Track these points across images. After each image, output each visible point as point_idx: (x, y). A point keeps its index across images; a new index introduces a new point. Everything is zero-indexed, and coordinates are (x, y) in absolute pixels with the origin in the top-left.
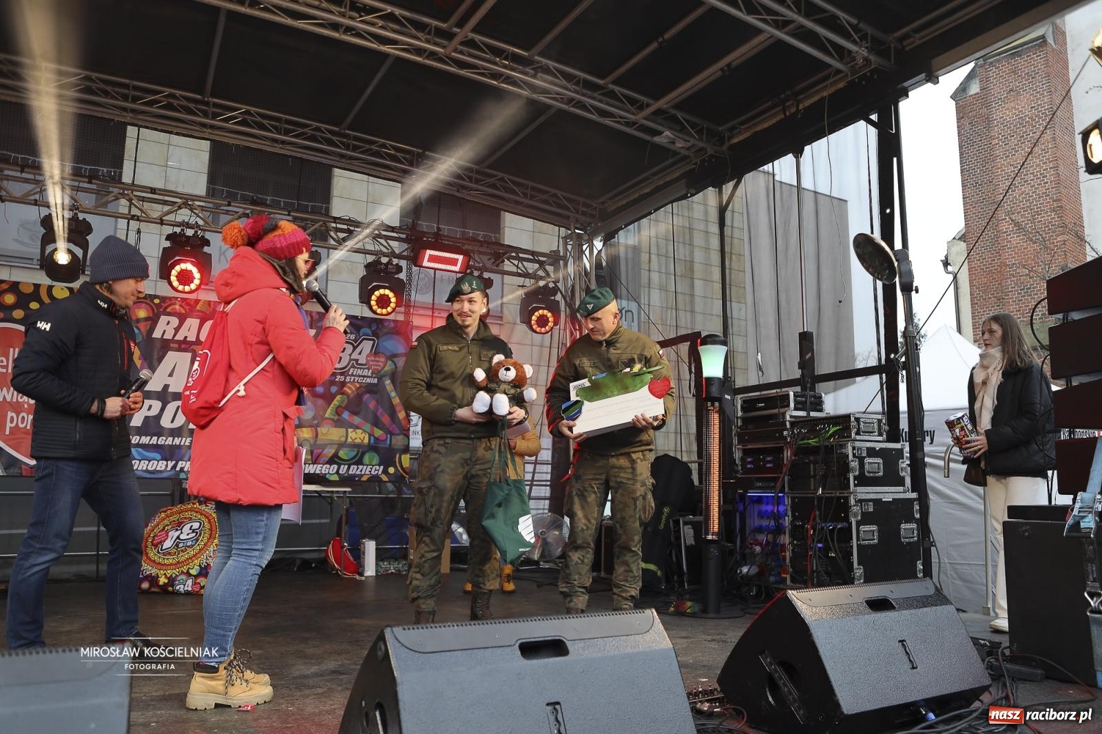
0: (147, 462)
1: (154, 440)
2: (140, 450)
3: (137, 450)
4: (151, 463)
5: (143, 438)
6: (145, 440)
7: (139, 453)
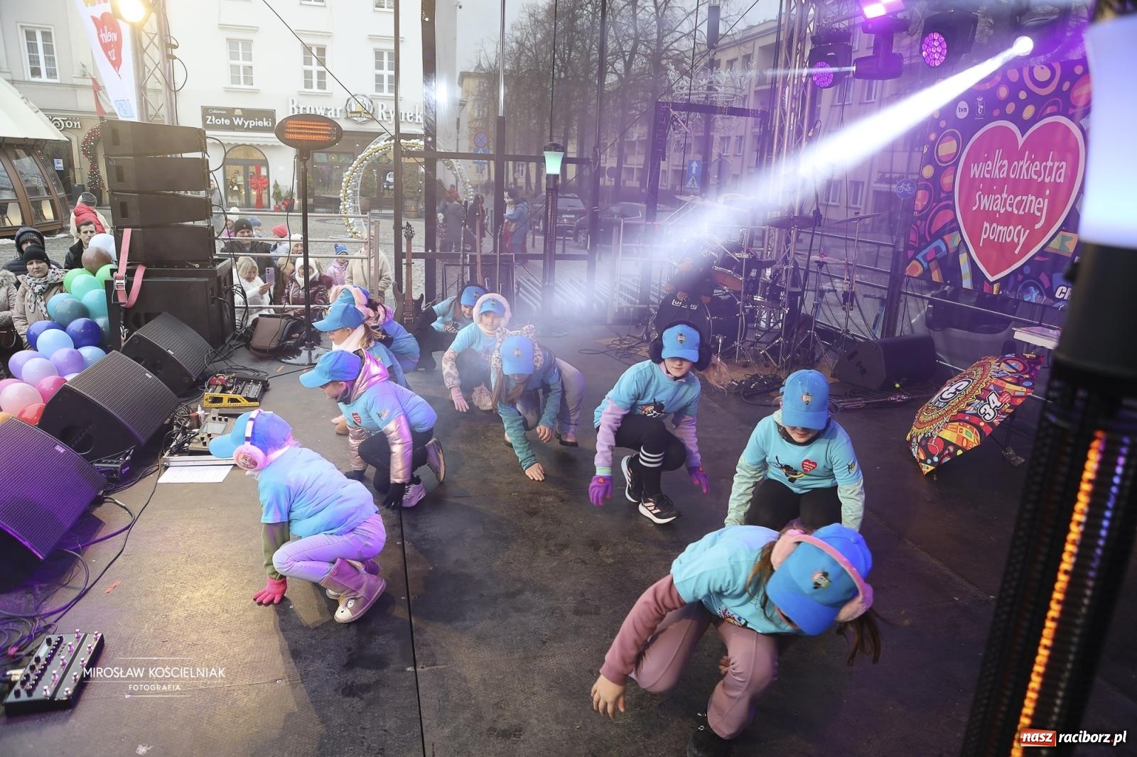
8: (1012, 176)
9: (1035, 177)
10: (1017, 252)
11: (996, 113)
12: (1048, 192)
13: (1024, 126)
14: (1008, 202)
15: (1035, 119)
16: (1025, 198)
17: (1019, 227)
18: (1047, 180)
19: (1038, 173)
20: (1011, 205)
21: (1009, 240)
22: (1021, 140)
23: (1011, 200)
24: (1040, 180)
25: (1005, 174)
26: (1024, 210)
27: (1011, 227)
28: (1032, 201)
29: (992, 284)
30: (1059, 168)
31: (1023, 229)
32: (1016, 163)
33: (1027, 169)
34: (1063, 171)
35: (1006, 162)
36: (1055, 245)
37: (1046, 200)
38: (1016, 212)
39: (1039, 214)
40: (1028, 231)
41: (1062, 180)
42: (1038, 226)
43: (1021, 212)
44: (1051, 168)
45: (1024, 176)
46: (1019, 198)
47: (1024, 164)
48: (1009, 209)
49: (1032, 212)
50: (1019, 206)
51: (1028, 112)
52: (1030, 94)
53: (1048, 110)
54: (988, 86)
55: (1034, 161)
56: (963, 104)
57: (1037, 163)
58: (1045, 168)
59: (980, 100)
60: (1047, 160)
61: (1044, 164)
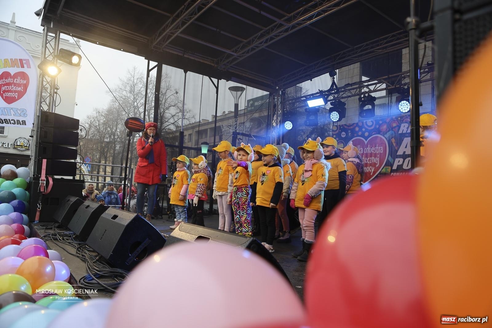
5: (397, 173)
8: (365, 152)
9: (373, 152)
10: (371, 174)
11: (355, 135)
12: (378, 156)
13: (366, 138)
14: (365, 160)
15: (369, 136)
16: (371, 158)
17: (371, 167)
18: (377, 152)
20: (366, 161)
21: (368, 171)
22: (366, 142)
23: (366, 159)
24: (375, 153)
25: (362, 152)
26: (371, 162)
27: (368, 167)
28: (373, 159)
30: (380, 149)
31: (372, 168)
32: (365, 149)
33: (370, 150)
34: (382, 149)
35: (362, 149)
36: (384, 170)
37: (378, 158)
38: (368, 162)
39: (377, 162)
40: (374, 168)
41: (382, 152)
42: (377, 166)
43: (370, 162)
44: (378, 149)
45: (369, 152)
46: (369, 159)
47: (369, 148)
48: (366, 162)
49: (374, 162)
51: (366, 134)
52: (366, 129)
53: (373, 133)
54: (352, 127)
55: (371, 148)
56: (343, 133)
57: (373, 148)
58: (376, 149)
59: (349, 131)
60: (376, 147)
61: (375, 148)
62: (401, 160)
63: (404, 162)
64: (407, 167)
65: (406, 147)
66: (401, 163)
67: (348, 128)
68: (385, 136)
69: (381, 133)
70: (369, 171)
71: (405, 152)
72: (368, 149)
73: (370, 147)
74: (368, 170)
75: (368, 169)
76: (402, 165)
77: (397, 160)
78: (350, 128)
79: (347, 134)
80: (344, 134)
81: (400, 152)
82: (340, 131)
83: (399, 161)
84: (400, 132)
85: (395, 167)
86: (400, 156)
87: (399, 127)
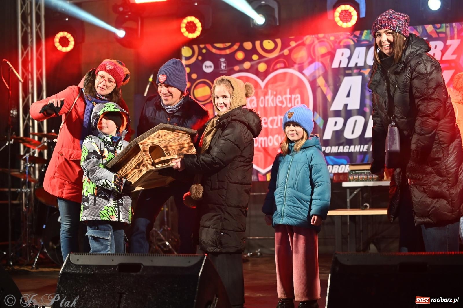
0: (337, 166)
1: (341, 149)
2: (332, 157)
3: (330, 158)
4: (341, 166)
5: (333, 147)
6: (335, 149)
7: (332, 160)
8: (262, 106)
9: (279, 105)
11: (237, 68)
13: (263, 75)
14: (263, 122)
16: (275, 118)
17: (276, 136)
19: (282, 102)
22: (262, 84)
23: (265, 120)
24: (284, 106)
26: (277, 125)
27: (270, 137)
29: (265, 175)
30: (295, 99)
33: (273, 100)
34: (299, 99)
35: (254, 98)
38: (271, 127)
44: (290, 99)
45: (271, 104)
46: (271, 118)
47: (269, 97)
48: (266, 126)
50: (272, 122)
51: (262, 67)
52: (261, 57)
53: (278, 66)
54: (228, 52)
55: (276, 96)
56: (208, 63)
57: (279, 96)
58: (286, 99)
59: (222, 60)
60: (285, 94)
61: (284, 97)
62: (340, 121)
63: (345, 124)
64: (353, 133)
65: (348, 96)
66: (339, 127)
67: (218, 52)
68: (305, 72)
69: (296, 66)
70: (274, 144)
71: (346, 105)
72: (268, 100)
73: (271, 95)
74: (270, 142)
75: (270, 140)
76: (342, 131)
77: (331, 121)
78: (223, 52)
79: (217, 65)
80: (211, 67)
81: (337, 105)
82: (200, 58)
83: (336, 123)
84: (335, 65)
85: (328, 135)
86: (337, 114)
87: (332, 55)
